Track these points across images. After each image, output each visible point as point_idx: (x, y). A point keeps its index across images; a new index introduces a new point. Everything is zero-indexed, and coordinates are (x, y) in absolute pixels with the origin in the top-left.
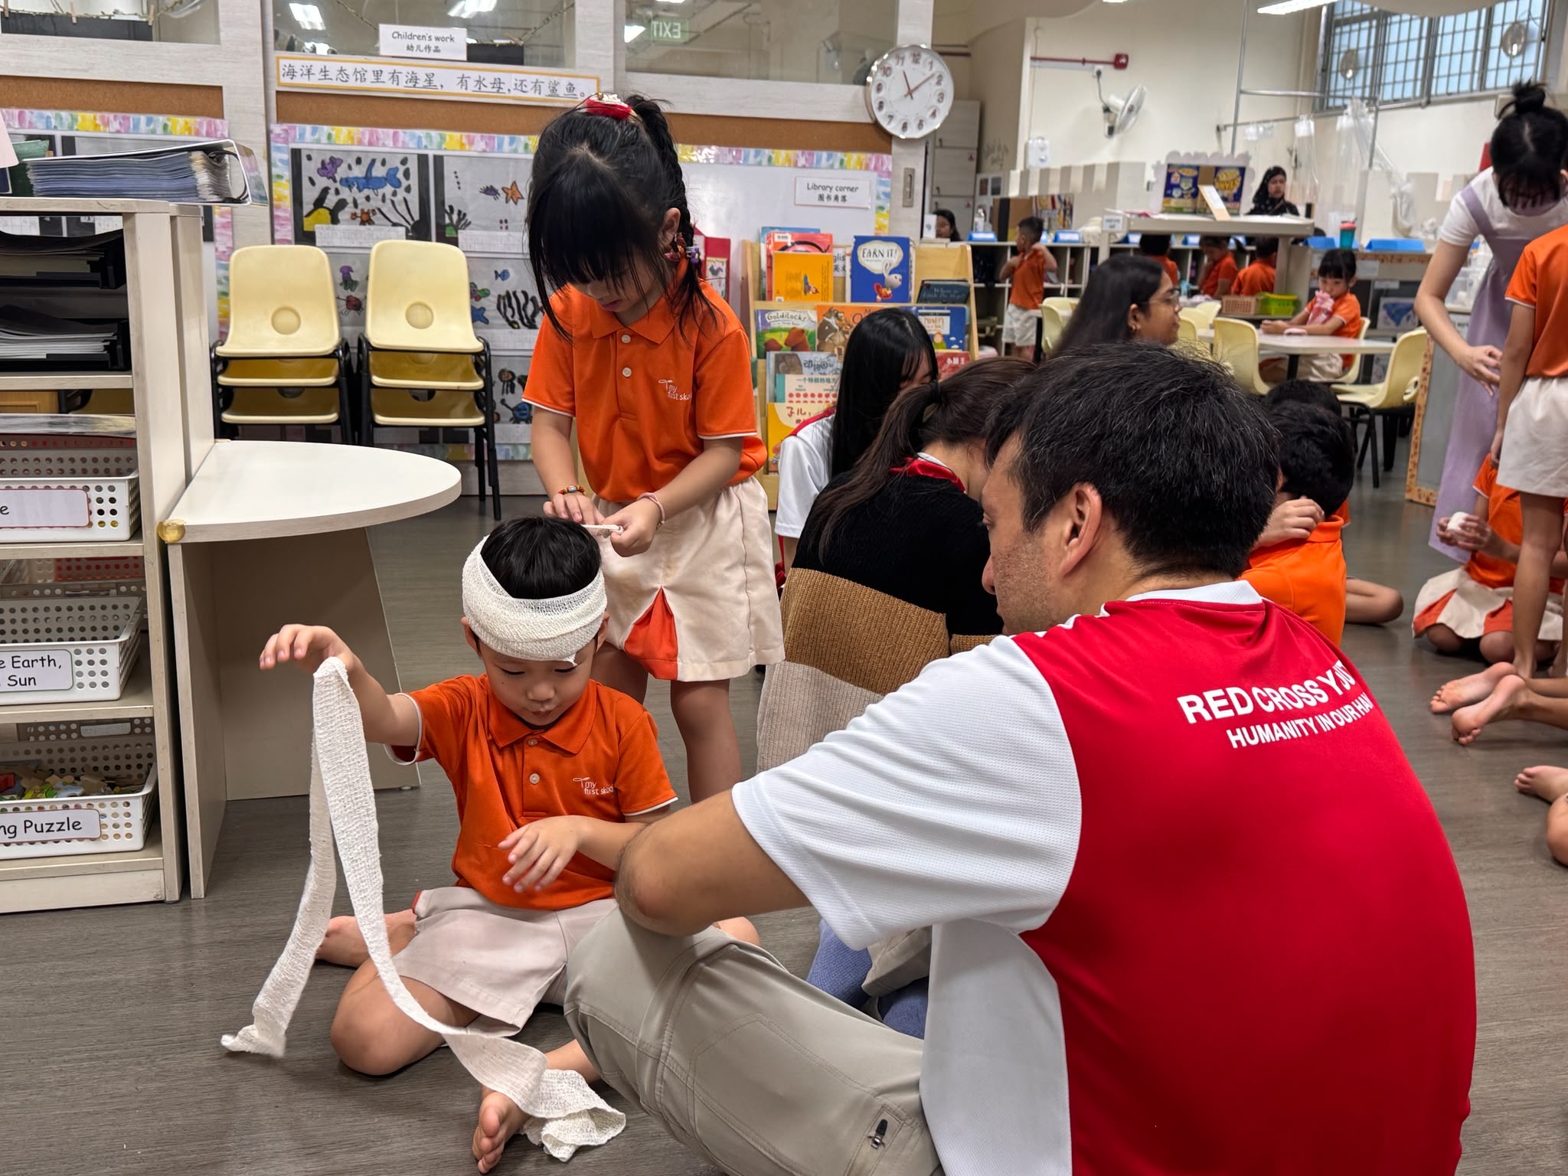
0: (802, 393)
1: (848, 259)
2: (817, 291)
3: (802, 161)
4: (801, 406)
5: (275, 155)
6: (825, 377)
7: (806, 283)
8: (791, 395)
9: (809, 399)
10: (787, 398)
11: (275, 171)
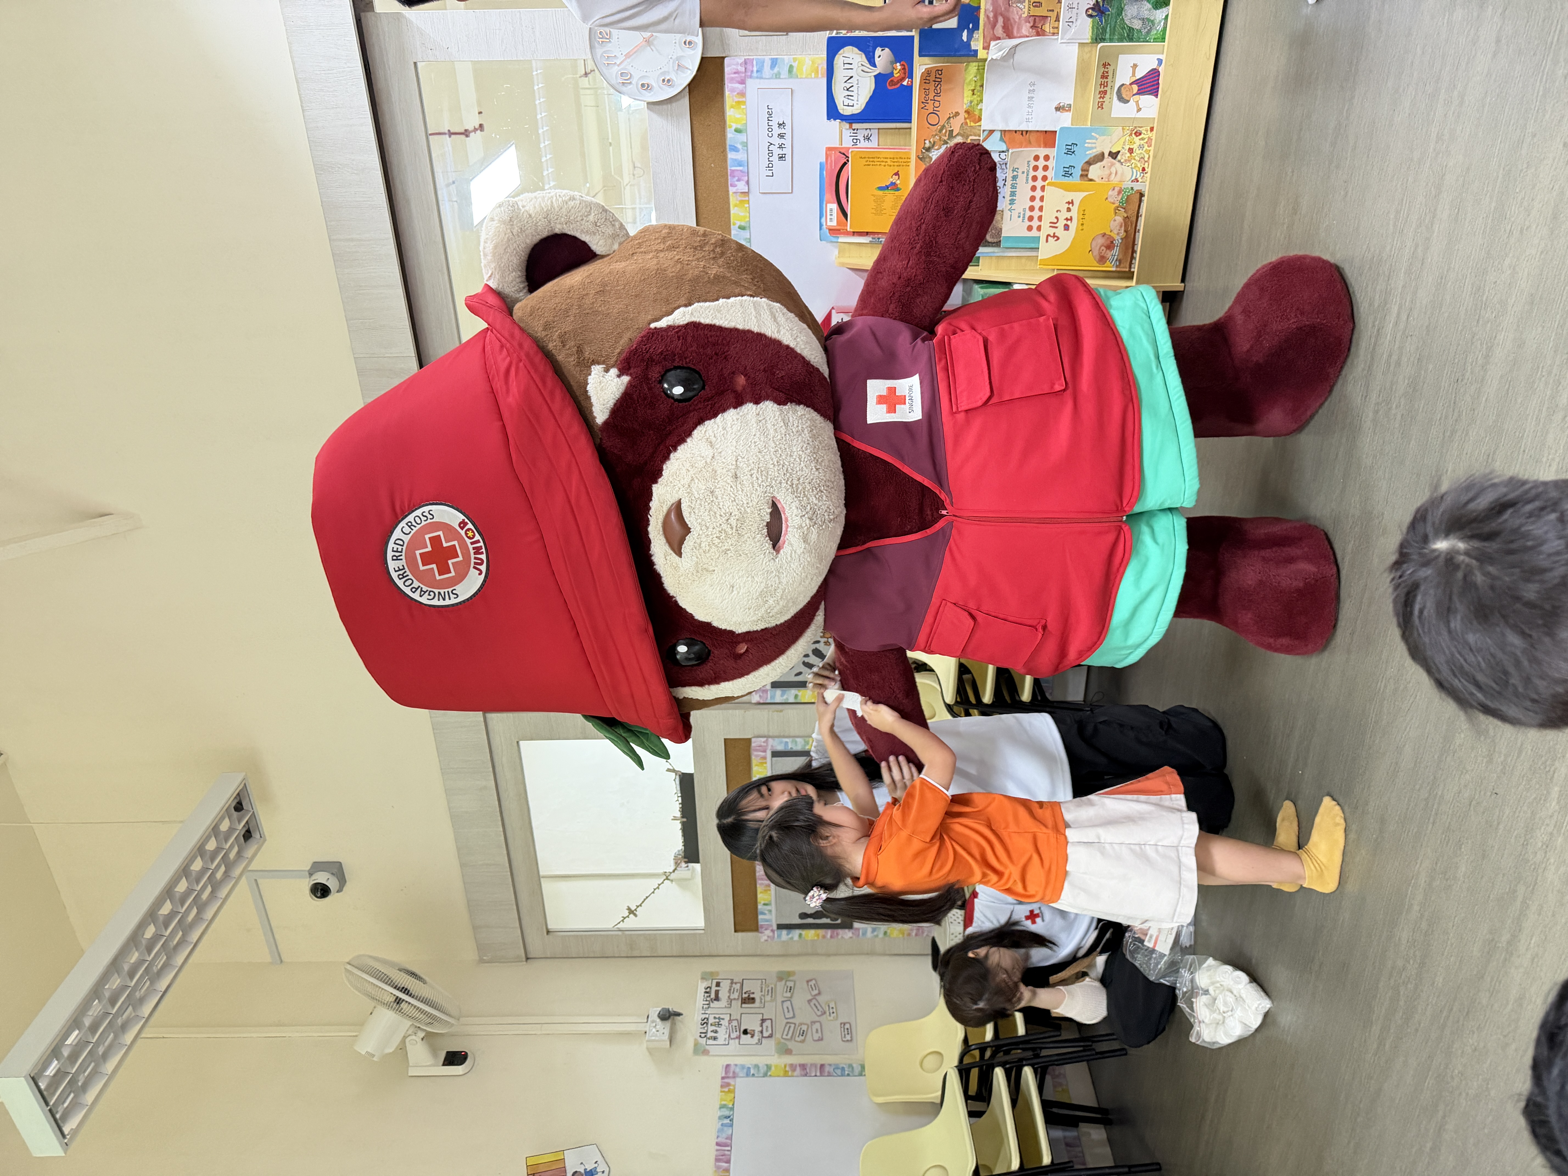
0: (1028, 214)
1: (855, 126)
2: (897, 174)
3: (741, 186)
4: (1045, 224)
5: (778, 699)
6: (1009, 179)
7: (887, 187)
8: (1030, 228)
9: (1037, 204)
10: (1034, 233)
11: (792, 700)
